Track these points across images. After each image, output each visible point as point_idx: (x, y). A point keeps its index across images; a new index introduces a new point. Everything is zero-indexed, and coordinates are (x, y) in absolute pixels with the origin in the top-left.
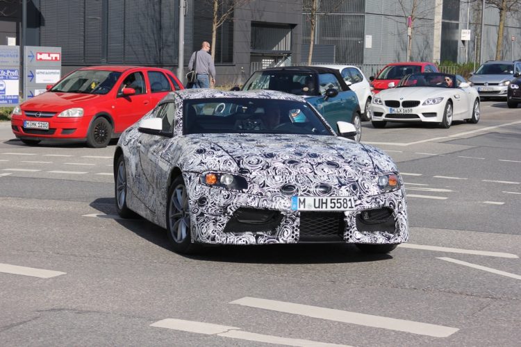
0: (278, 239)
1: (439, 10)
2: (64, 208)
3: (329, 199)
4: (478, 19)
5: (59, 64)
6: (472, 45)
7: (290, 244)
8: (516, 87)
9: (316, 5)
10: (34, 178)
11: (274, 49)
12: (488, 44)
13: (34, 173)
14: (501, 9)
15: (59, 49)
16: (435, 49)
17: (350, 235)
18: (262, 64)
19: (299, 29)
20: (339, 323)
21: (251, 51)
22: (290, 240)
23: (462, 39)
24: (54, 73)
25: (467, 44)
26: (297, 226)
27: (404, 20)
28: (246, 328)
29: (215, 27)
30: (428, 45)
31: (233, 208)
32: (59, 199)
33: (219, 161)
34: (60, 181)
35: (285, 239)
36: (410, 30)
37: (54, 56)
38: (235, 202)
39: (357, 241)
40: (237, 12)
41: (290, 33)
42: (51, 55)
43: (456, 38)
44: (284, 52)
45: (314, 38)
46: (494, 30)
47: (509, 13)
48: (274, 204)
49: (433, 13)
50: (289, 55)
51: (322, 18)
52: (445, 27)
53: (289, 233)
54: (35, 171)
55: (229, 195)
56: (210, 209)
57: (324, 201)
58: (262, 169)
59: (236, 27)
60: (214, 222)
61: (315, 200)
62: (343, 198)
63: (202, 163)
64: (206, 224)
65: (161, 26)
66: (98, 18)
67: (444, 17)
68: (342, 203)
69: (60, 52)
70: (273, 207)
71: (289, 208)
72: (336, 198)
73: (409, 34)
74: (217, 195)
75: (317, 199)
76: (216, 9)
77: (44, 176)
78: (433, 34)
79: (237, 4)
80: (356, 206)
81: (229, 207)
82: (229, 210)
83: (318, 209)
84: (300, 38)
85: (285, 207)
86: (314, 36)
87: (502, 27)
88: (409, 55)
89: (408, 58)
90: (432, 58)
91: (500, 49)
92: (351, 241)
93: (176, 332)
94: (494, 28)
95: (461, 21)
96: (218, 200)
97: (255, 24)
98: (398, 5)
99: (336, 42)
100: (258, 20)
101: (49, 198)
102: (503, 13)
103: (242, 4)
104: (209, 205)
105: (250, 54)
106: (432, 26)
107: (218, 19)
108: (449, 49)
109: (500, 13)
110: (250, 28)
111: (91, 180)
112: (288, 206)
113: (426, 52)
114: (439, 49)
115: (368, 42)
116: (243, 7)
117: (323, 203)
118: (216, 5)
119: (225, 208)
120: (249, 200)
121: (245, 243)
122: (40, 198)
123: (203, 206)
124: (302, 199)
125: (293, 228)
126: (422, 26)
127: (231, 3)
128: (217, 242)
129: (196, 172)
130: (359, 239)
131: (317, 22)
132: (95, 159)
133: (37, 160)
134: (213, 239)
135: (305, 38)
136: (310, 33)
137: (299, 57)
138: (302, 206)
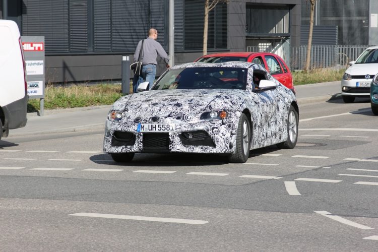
0: (131, 149)
2: (49, 208)
3: (157, 125)
5: (43, 54)
10: (17, 177)
11: (271, 32)
13: (18, 170)
15: (42, 39)
17: (172, 147)
18: (258, 48)
19: (298, 10)
21: (246, 34)
22: (137, 150)
24: (37, 64)
26: (140, 141)
29: (207, 10)
32: (44, 198)
34: (45, 179)
35: (134, 149)
37: (36, 46)
38: (113, 128)
39: (177, 151)
41: (288, 14)
42: (34, 45)
44: (282, 35)
45: (314, 19)
50: (287, 37)
53: (137, 145)
54: (18, 168)
57: (154, 126)
59: (230, 9)
62: (166, 125)
66: (84, 4)
68: (166, 127)
69: (44, 41)
70: (129, 130)
72: (162, 124)
75: (150, 125)
77: (27, 175)
80: (176, 129)
82: (110, 133)
83: (151, 131)
84: (299, 19)
86: (314, 16)
92: (173, 150)
97: (250, 6)
99: (339, 22)
100: (254, 1)
101: (34, 197)
105: (245, 38)
110: (244, 10)
111: (78, 177)
112: (136, 129)
115: (374, 21)
120: (118, 126)
121: (117, 152)
122: (24, 197)
124: (142, 125)
130: (178, 149)
132: (81, 154)
133: (20, 157)
135: (304, 19)
136: (310, 14)
137: (298, 39)
138: (142, 129)
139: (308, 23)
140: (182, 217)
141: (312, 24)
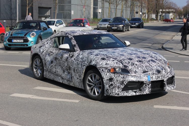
0: (144, 93)
1: (92, 3)
3: (160, 75)
4: (103, 6)
6: (102, 13)
7: (148, 94)
8: (109, 26)
9: (57, 2)
11: (45, 15)
12: (106, 13)
14: (109, 3)
16: (91, 15)
18: (42, 19)
19: (52, 9)
20: (65, 93)
22: (148, 93)
23: (99, 12)
25: (100, 13)
26: (150, 87)
27: (82, 6)
28: (38, 95)
29: (27, 8)
30: (89, 13)
31: (126, 82)
33: (114, 63)
35: (146, 92)
36: (84, 9)
38: (127, 79)
40: (34, 4)
41: (50, 10)
43: (97, 12)
44: (48, 16)
45: (57, 11)
46: (107, 9)
47: (111, 4)
48: (142, 79)
49: (91, 4)
50: (49, 16)
51: (59, 6)
52: (94, 8)
53: (148, 90)
55: (124, 77)
56: (115, 83)
58: (132, 65)
59: (34, 8)
60: (118, 88)
61: (156, 76)
63: (106, 64)
64: (114, 89)
65: (11, 8)
67: (94, 6)
68: (164, 76)
70: (142, 81)
71: (147, 80)
72: (162, 75)
73: (84, 10)
74: (118, 77)
76: (28, 3)
78: (91, 10)
79: (34, 2)
80: (167, 77)
81: (124, 82)
82: (124, 83)
83: (157, 80)
84: (53, 12)
85: (146, 80)
87: (110, 8)
88: (84, 16)
89: (84, 17)
90: (90, 17)
91: (109, 15)
92: (166, 90)
93: (17, 97)
94: (108, 9)
95: (98, 7)
96: (119, 79)
97: (39, 8)
98: (81, 2)
99: (63, 13)
100: (40, 6)
102: (110, 4)
103: (35, 2)
104: (115, 81)
105: (38, 16)
106: (90, 8)
107: (28, 6)
108: (95, 15)
109: (109, 4)
110: (38, 9)
113: (89, 15)
114: (93, 15)
115: (72, 12)
116: (36, 2)
117: (158, 77)
118: (28, 2)
119: (123, 82)
121: (131, 95)
123: (112, 81)
124: (151, 76)
125: (149, 88)
126: (88, 8)
127: (32, 1)
128: (120, 95)
129: (105, 68)
131: (57, 7)
134: (118, 94)
135: (54, 11)
136: (56, 10)
137: (52, 17)
138: (152, 79)
139: (55, 13)
140: (21, 65)
141: (56, 13)
